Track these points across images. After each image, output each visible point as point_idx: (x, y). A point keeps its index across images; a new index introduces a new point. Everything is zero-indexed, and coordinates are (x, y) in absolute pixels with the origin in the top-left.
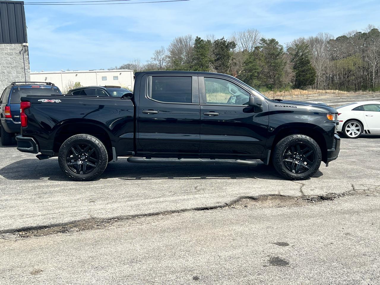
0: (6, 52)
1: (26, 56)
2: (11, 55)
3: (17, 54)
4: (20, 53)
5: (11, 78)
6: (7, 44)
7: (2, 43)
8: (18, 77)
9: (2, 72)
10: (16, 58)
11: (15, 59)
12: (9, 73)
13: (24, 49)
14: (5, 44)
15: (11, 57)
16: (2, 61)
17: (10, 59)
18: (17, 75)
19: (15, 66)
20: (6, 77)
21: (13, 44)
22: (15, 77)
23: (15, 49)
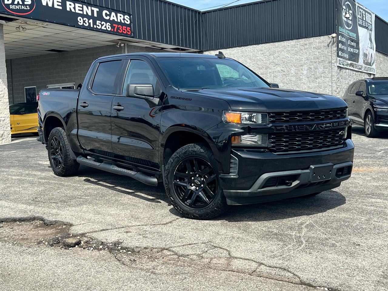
0: (314, 46)
1: (334, 49)
2: (319, 49)
3: (325, 47)
4: (328, 45)
5: (317, 73)
6: (316, 38)
7: (312, 37)
8: (324, 72)
9: (309, 68)
10: (323, 51)
11: (323, 53)
12: (316, 68)
13: (332, 41)
14: (314, 38)
15: (319, 51)
16: (310, 56)
17: (318, 54)
18: (323, 70)
19: (322, 61)
20: (312, 74)
21: (322, 37)
22: (321, 72)
23: (323, 42)
